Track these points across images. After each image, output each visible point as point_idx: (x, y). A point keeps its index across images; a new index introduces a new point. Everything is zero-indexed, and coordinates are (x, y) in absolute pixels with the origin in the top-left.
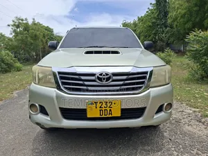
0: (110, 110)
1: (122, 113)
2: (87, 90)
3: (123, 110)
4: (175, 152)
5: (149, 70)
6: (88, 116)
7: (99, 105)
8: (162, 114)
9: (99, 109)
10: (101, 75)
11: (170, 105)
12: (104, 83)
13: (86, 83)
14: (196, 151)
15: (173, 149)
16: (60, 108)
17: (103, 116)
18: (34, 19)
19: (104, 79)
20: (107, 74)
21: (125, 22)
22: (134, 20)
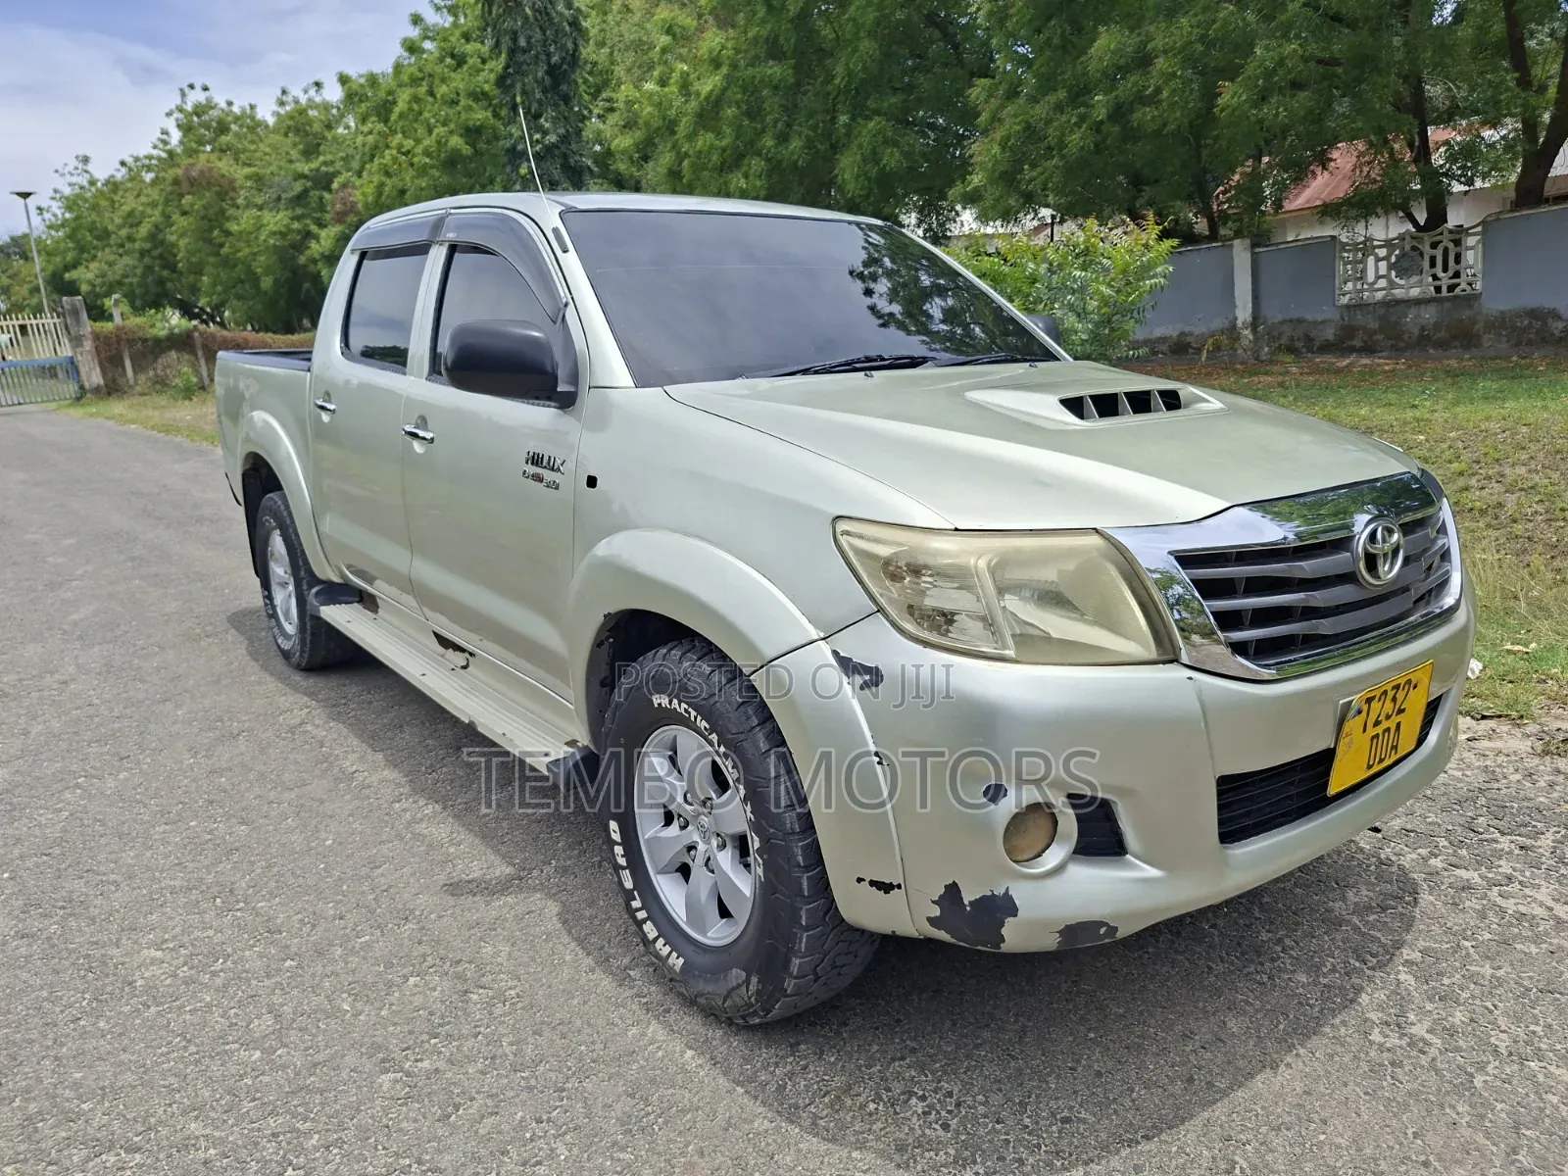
0: (1398, 727)
6: (1335, 786)
10: (1372, 535)
13: (1320, 598)
19: (1385, 560)
20: (1388, 531)
21: (196, 97)
22: (284, 92)
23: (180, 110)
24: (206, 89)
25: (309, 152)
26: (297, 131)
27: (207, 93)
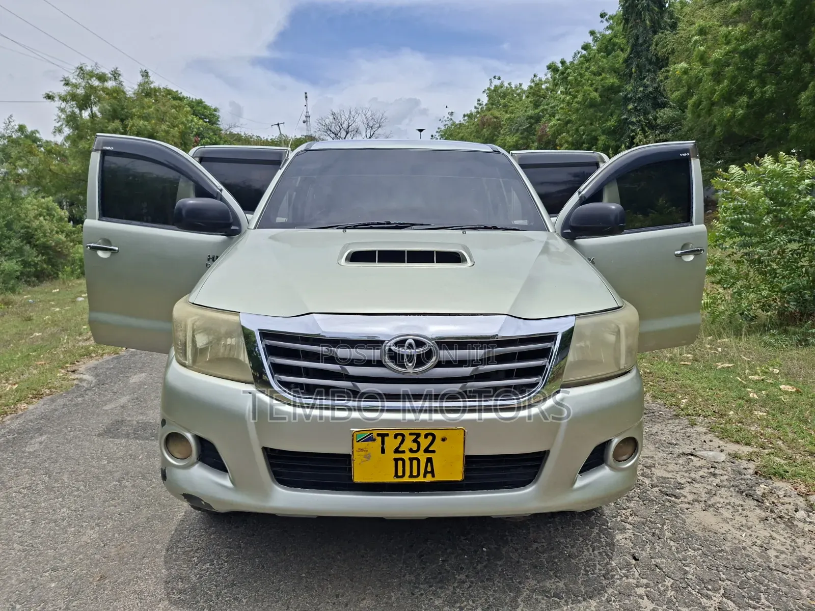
0: (429, 460)
1: (467, 470)
2: (355, 394)
3: (470, 461)
4: (645, 602)
5: (560, 327)
6: (358, 478)
7: (391, 443)
8: (603, 473)
9: (391, 455)
10: (401, 343)
11: (631, 445)
12: (410, 370)
13: (352, 370)
14: (717, 598)
15: (641, 591)
16: (265, 449)
17: (406, 479)
18: (145, 74)
19: (410, 358)
20: (419, 344)
21: (497, 82)
22: (535, 76)
23: (489, 89)
24: (499, 79)
25: (536, 105)
26: (534, 94)
27: (500, 81)
